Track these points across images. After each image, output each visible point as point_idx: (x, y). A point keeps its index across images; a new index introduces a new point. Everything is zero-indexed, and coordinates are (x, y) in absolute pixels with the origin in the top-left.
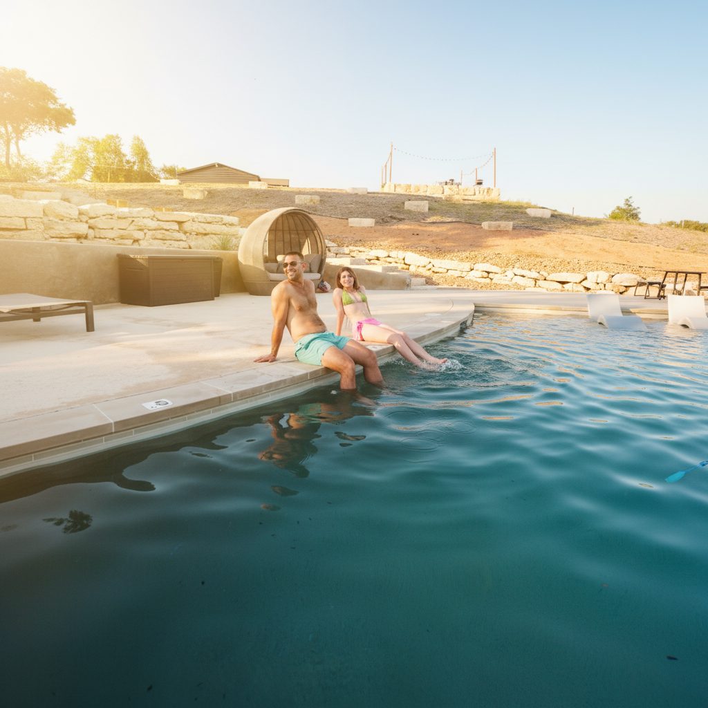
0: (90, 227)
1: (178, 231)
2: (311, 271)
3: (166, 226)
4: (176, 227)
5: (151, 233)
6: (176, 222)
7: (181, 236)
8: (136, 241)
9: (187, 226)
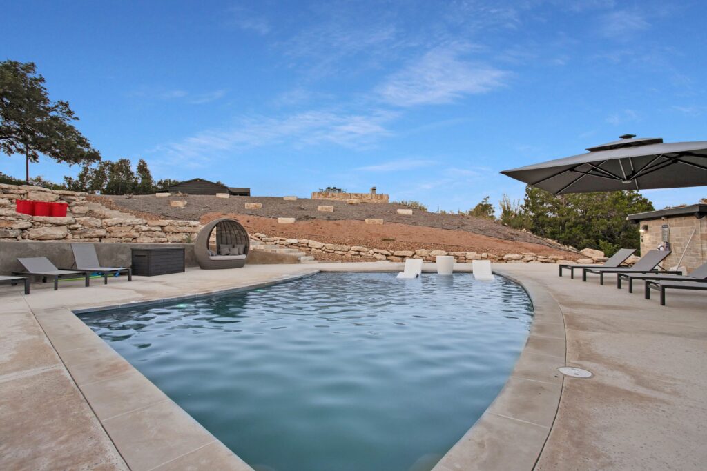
0: (107, 232)
1: (161, 232)
2: (239, 254)
3: (153, 229)
4: (159, 229)
5: (143, 233)
6: (159, 226)
7: (163, 234)
8: (134, 238)
9: (166, 228)
